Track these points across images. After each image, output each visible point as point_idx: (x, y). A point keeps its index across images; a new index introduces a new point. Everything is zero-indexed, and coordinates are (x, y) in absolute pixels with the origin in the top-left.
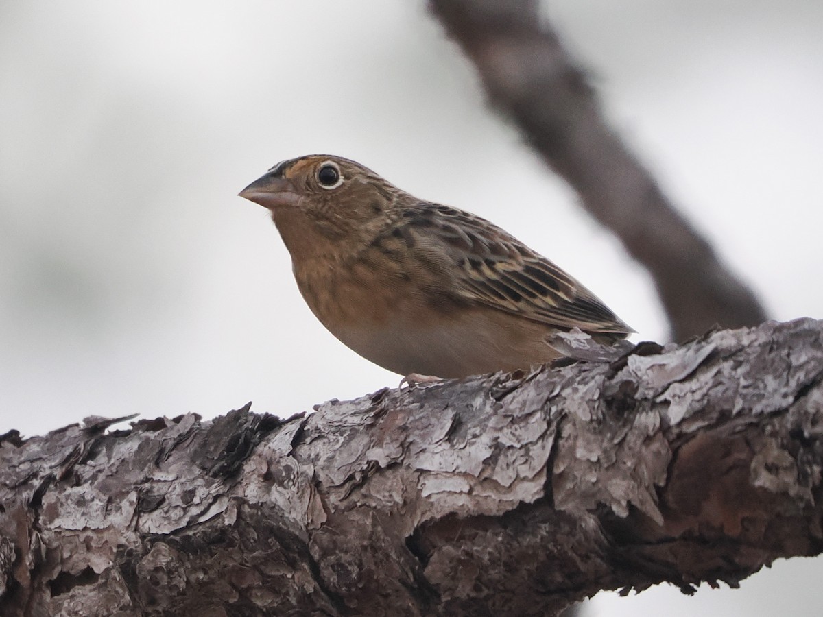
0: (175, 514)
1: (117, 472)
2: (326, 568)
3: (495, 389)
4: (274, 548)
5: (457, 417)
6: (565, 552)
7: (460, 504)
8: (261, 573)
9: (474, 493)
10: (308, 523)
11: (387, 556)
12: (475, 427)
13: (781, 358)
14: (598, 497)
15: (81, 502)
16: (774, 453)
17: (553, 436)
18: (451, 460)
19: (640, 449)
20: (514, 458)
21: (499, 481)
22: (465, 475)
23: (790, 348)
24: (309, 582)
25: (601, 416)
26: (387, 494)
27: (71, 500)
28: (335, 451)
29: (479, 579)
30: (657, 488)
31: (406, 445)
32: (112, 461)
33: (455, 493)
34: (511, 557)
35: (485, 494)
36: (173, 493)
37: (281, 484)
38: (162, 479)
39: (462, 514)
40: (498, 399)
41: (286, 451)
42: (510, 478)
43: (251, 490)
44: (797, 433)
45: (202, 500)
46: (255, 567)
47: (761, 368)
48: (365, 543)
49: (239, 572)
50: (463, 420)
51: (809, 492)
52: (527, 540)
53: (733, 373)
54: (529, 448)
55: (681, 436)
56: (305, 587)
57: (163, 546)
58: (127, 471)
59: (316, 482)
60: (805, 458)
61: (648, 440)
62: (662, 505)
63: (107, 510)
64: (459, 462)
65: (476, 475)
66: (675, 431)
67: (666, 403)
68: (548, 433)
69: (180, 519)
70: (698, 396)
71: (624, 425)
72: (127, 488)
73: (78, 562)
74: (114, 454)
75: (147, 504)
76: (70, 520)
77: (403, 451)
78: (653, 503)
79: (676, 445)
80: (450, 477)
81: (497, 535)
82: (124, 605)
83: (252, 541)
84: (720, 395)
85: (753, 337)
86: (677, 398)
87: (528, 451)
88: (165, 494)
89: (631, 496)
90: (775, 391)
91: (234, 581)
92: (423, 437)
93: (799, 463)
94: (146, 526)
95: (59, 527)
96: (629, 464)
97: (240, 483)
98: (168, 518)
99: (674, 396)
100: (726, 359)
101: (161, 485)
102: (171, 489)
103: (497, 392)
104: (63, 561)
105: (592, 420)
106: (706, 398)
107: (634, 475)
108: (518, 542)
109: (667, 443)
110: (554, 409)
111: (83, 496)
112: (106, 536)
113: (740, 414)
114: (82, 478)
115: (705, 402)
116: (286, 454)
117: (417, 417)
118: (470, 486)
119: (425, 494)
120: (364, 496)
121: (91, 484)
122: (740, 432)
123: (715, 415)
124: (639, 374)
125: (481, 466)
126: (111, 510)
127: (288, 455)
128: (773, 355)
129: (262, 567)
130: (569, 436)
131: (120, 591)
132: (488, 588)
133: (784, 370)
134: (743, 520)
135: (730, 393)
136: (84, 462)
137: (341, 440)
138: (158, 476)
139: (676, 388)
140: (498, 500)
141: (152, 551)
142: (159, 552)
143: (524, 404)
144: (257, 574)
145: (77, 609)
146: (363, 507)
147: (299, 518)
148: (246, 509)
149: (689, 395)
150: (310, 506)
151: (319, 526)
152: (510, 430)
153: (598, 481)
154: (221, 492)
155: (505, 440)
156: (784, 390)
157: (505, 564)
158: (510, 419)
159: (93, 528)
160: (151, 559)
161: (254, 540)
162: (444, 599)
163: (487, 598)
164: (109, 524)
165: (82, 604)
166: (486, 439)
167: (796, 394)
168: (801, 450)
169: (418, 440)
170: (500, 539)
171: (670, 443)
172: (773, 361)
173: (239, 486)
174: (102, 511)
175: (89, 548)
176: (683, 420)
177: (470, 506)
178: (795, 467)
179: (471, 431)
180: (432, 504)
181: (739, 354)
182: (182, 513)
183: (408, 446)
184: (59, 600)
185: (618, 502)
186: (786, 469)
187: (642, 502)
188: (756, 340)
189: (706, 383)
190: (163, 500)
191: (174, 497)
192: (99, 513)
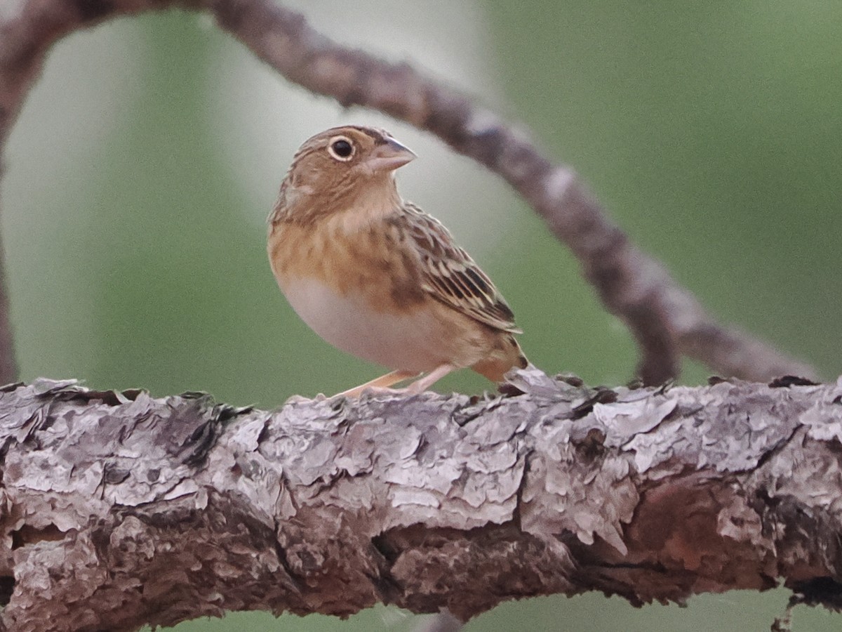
0: (141, 489)
1: (79, 442)
2: (293, 554)
3: (456, 414)
4: (243, 533)
5: (424, 438)
6: (530, 567)
7: (429, 516)
8: (227, 551)
9: (443, 508)
10: (276, 515)
11: (354, 552)
12: (441, 449)
13: (741, 422)
14: (565, 525)
15: (45, 466)
16: (741, 508)
17: (522, 469)
18: (419, 476)
19: (609, 489)
20: (483, 482)
21: (468, 501)
22: (434, 492)
23: (749, 413)
24: (272, 562)
25: (571, 458)
26: (355, 499)
27: (35, 463)
28: (302, 453)
29: (442, 579)
30: (624, 525)
31: (374, 458)
32: (74, 432)
33: (424, 506)
34: (477, 566)
35: (453, 511)
36: (138, 469)
37: (249, 476)
38: (126, 456)
39: (430, 525)
40: (462, 425)
41: (252, 447)
42: (478, 499)
43: (218, 477)
44: (761, 493)
45: (168, 480)
46: (223, 546)
47: (722, 428)
48: (332, 537)
49: (206, 548)
50: (429, 441)
51: (773, 544)
52: (493, 554)
53: (696, 430)
54: (497, 476)
55: (647, 482)
56: (269, 567)
57: (134, 520)
58: (89, 443)
59: (284, 480)
60: (770, 517)
61: (616, 483)
62: (626, 539)
63: (71, 476)
64: (427, 479)
65: (446, 493)
66: (643, 478)
67: (633, 451)
68: (517, 465)
69: (146, 494)
70: (663, 448)
71: (593, 469)
72: (90, 459)
73: (42, 519)
74: (75, 425)
75: (112, 476)
76: (34, 481)
77: (372, 463)
78: (618, 537)
79: (643, 489)
80: (419, 492)
81: (463, 546)
82: (90, 563)
83: (220, 523)
84: (684, 449)
85: (710, 397)
86: (642, 448)
87: (496, 479)
88: (131, 470)
89: (597, 528)
90: (739, 452)
91: (199, 554)
92: (390, 451)
93: (764, 520)
94: (113, 496)
95: (24, 486)
96: (597, 502)
97: (206, 469)
98: (135, 492)
99: (640, 445)
100: (687, 416)
101: (125, 460)
102: (135, 465)
103: (460, 417)
104: (27, 516)
105: (562, 461)
106: (671, 451)
107: (602, 511)
108: (485, 555)
109: (634, 487)
110: (521, 444)
111: (46, 461)
112: (70, 499)
113: (703, 468)
114: (43, 443)
115: (670, 454)
116: (253, 450)
117: (382, 432)
118: (439, 501)
119: (395, 504)
120: (332, 497)
121: (54, 450)
122: (704, 484)
123: (680, 467)
124: (606, 423)
125: (450, 486)
126: (75, 476)
127: (255, 451)
128: (732, 417)
129: (229, 547)
130: (538, 470)
131: (87, 551)
132: (449, 587)
133: (746, 433)
134: (703, 558)
135: (694, 448)
136: (44, 428)
137: (307, 443)
138: (122, 452)
139: (641, 439)
140: (466, 517)
141: (123, 523)
142: (130, 524)
143: (490, 434)
144: (223, 551)
145: (42, 561)
146: (331, 507)
147: (266, 508)
148: (216, 497)
149: (654, 446)
150: (279, 500)
151: (288, 518)
152: (477, 457)
153: (564, 512)
154: (187, 475)
155: (473, 465)
156: (748, 453)
157: (470, 571)
158: (477, 447)
159: (57, 491)
160: (123, 530)
161: (223, 523)
162: (407, 593)
163: (447, 594)
164: (74, 489)
165: (48, 557)
166: (453, 462)
167: (759, 458)
168: (767, 509)
169: (386, 454)
170: (467, 550)
171: (638, 487)
172: (733, 423)
173: (205, 472)
174: (66, 477)
175: (53, 507)
176: (650, 469)
177: (438, 519)
178: (760, 522)
179: (438, 453)
180: (401, 514)
181: (700, 412)
182: (148, 489)
183: (377, 459)
184: (25, 551)
185: (585, 532)
186: (750, 522)
187: (608, 534)
188: (714, 401)
189: (670, 437)
190: (128, 476)
191: (139, 473)
192: (63, 478)
